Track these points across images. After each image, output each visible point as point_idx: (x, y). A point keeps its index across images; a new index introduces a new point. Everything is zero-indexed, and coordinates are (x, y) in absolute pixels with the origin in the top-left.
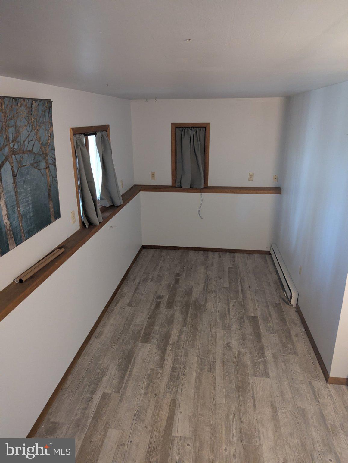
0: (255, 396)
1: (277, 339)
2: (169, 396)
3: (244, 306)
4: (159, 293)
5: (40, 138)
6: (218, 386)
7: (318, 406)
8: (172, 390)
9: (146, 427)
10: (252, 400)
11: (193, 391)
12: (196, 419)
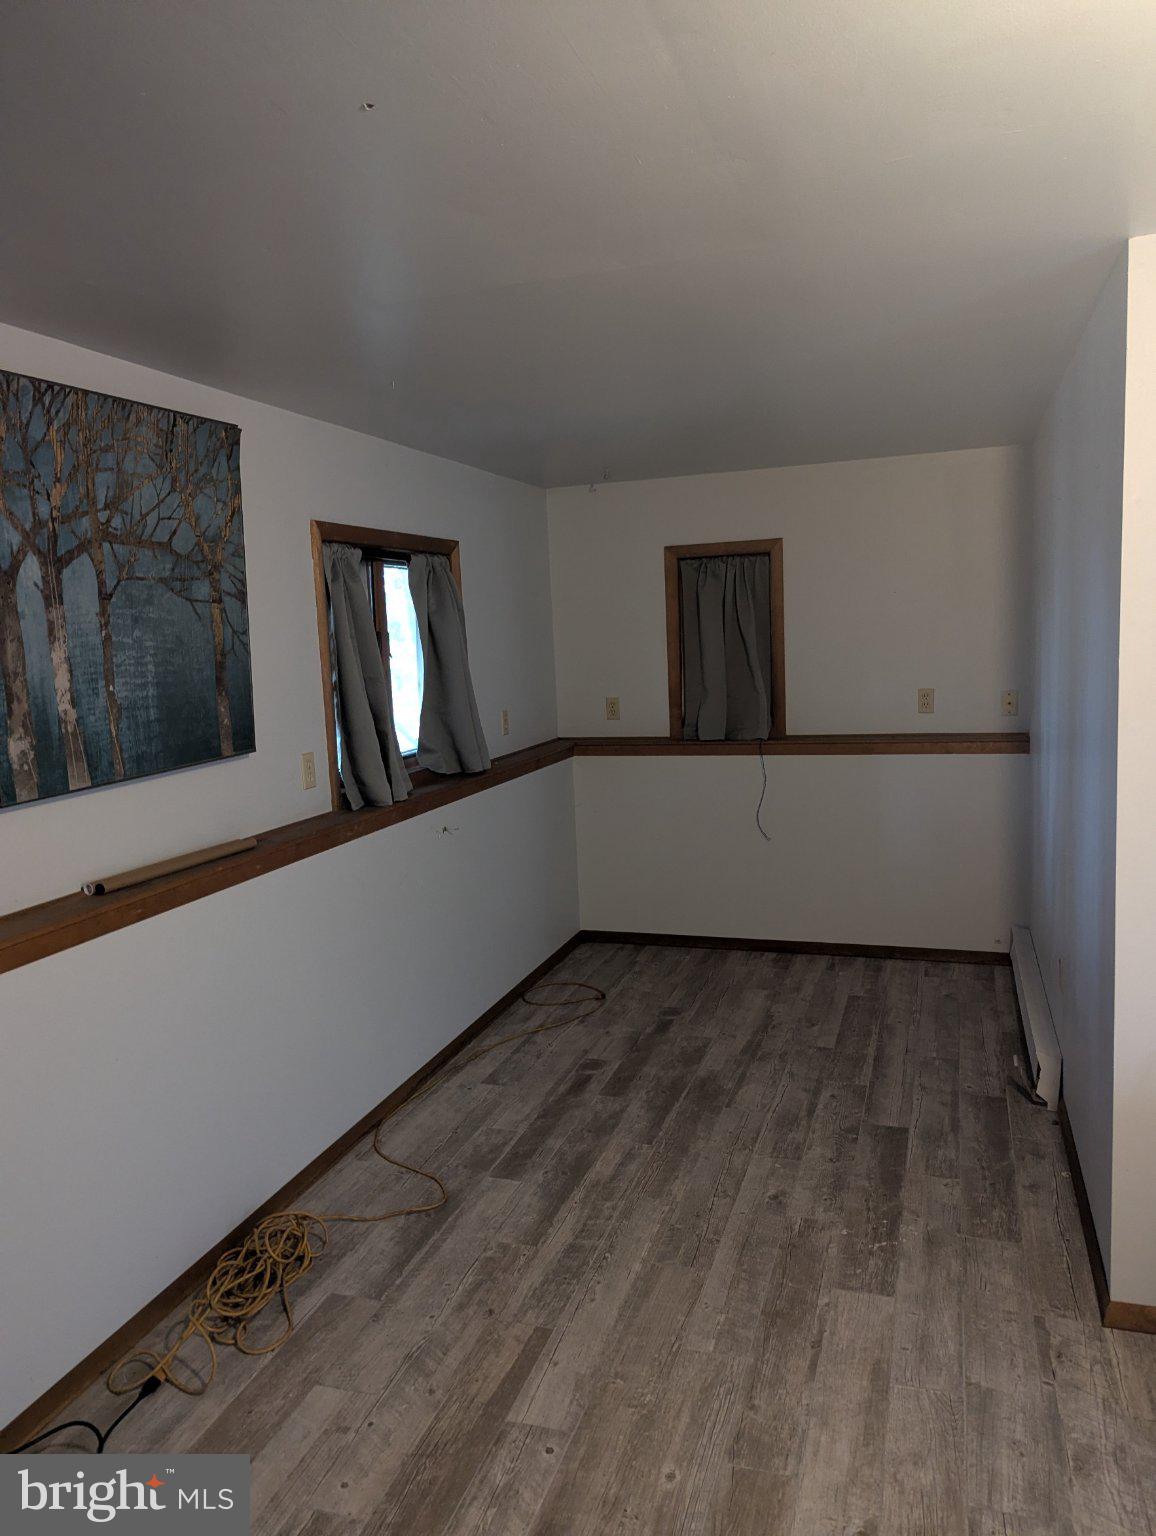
0: (824, 1341)
1: (957, 1192)
2: (534, 1320)
3: (870, 1097)
4: (593, 1056)
5: (198, 519)
6: (704, 1306)
7: (1045, 1386)
8: (549, 1304)
9: (431, 1392)
10: (810, 1352)
11: (615, 1313)
12: (599, 1385)
